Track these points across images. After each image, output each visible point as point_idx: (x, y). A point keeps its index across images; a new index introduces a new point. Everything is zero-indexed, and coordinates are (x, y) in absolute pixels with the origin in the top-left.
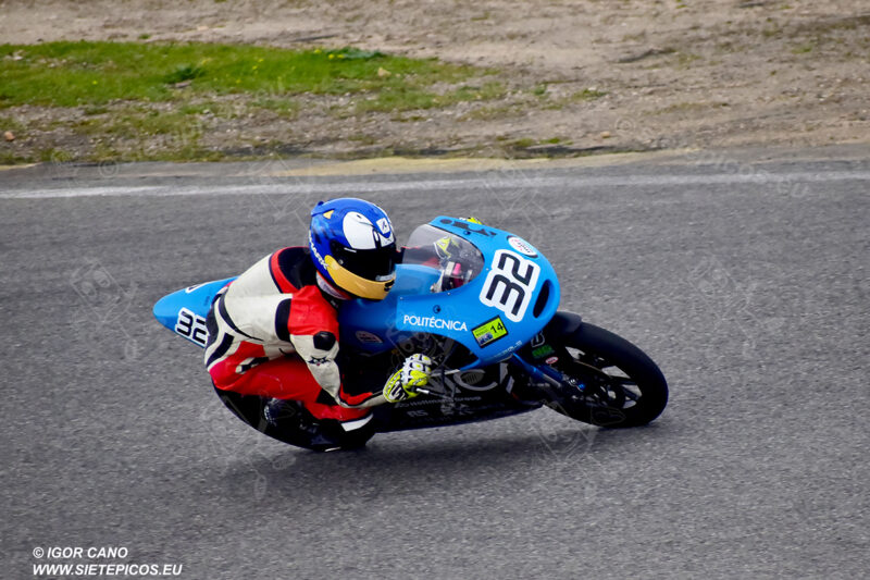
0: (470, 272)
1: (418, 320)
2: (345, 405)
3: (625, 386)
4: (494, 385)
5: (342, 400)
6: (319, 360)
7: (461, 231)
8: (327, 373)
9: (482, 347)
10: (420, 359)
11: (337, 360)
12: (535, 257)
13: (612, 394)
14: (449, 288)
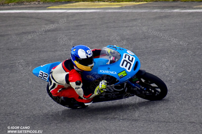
0: (117, 59)
1: (104, 71)
2: (85, 99)
3: (156, 89)
4: (123, 89)
5: (84, 98)
6: (77, 88)
7: (115, 49)
8: (80, 91)
9: (120, 78)
10: (104, 81)
11: (82, 88)
12: (134, 55)
13: (153, 91)
14: (112, 63)
